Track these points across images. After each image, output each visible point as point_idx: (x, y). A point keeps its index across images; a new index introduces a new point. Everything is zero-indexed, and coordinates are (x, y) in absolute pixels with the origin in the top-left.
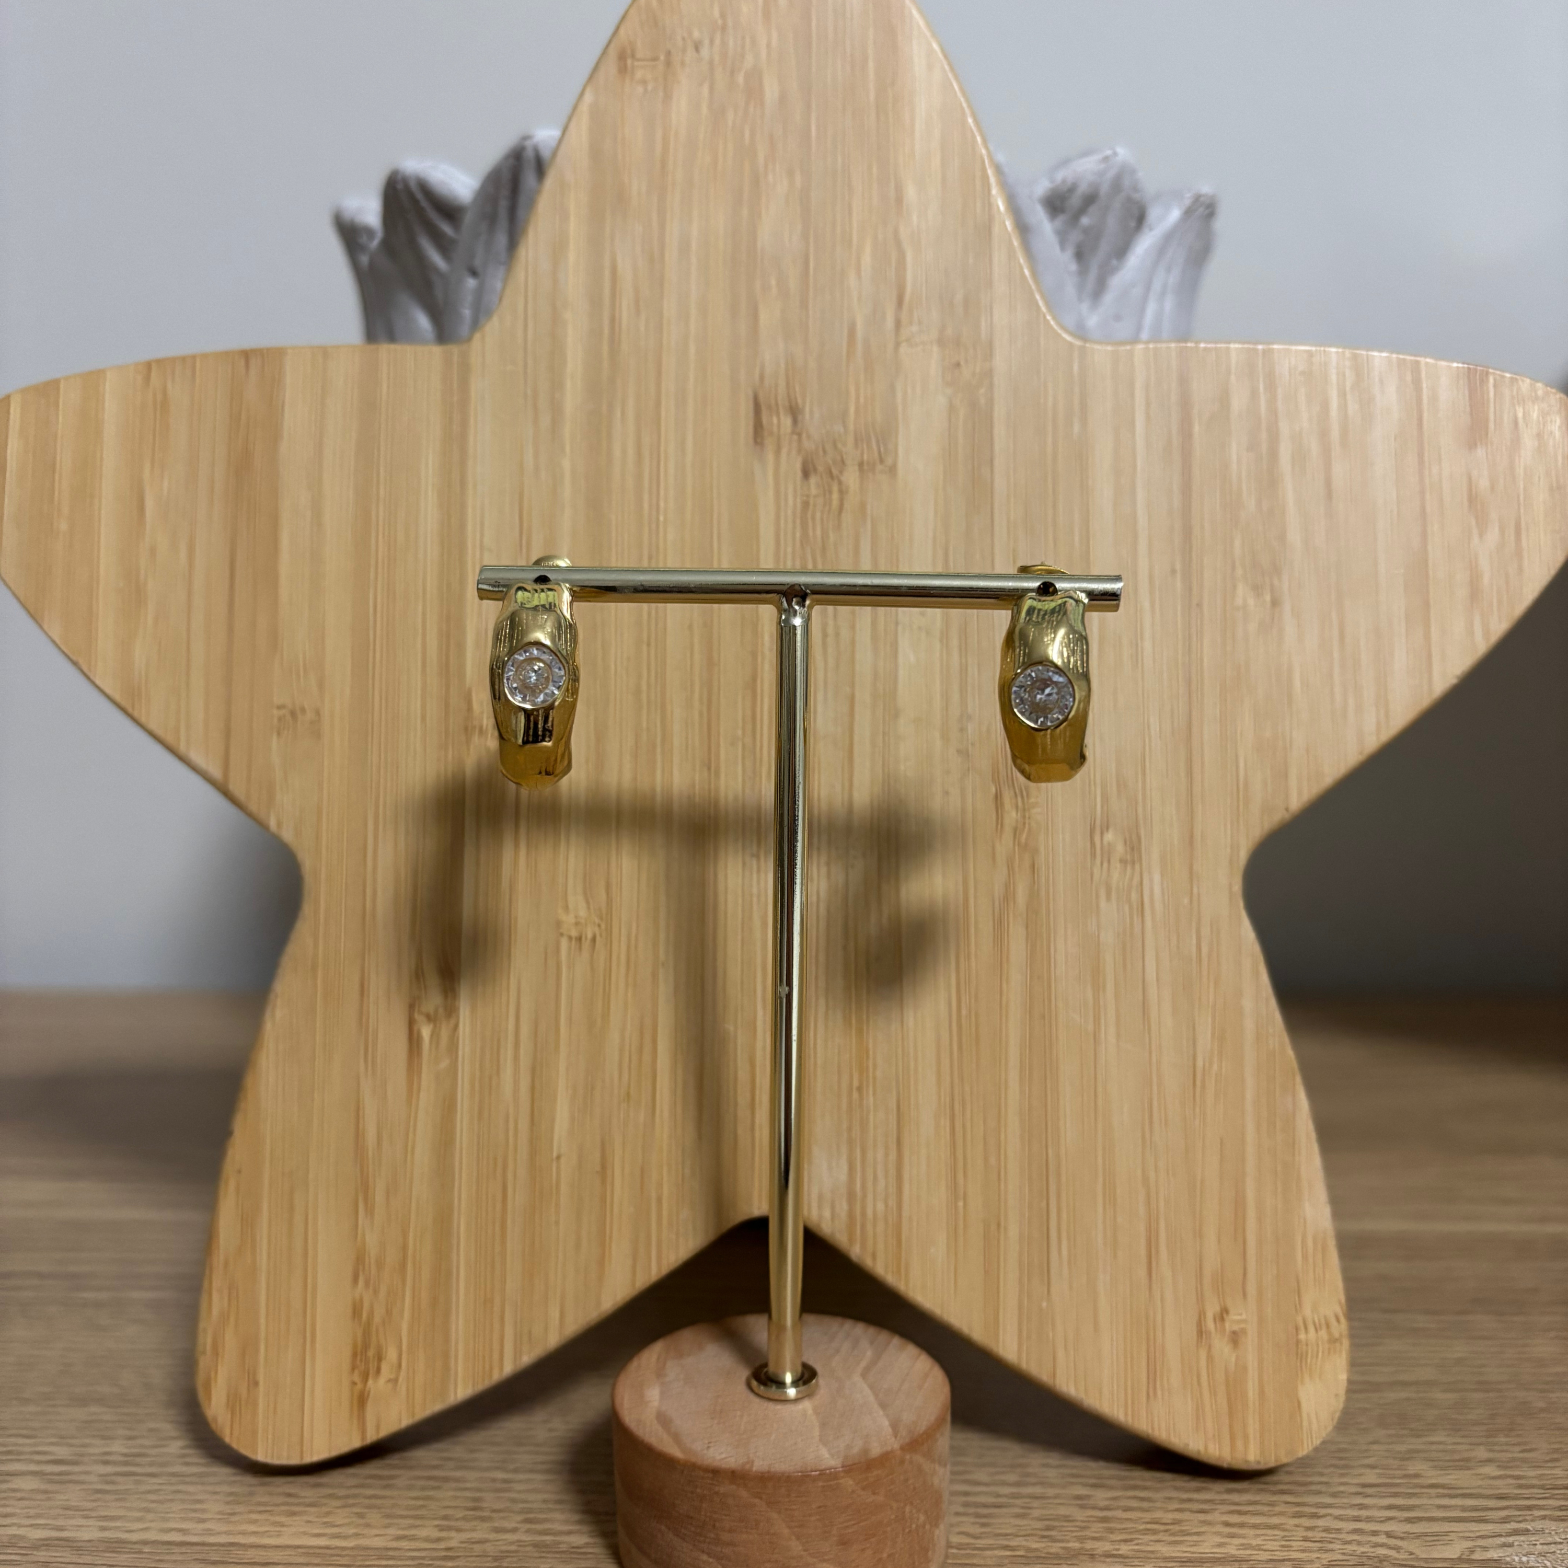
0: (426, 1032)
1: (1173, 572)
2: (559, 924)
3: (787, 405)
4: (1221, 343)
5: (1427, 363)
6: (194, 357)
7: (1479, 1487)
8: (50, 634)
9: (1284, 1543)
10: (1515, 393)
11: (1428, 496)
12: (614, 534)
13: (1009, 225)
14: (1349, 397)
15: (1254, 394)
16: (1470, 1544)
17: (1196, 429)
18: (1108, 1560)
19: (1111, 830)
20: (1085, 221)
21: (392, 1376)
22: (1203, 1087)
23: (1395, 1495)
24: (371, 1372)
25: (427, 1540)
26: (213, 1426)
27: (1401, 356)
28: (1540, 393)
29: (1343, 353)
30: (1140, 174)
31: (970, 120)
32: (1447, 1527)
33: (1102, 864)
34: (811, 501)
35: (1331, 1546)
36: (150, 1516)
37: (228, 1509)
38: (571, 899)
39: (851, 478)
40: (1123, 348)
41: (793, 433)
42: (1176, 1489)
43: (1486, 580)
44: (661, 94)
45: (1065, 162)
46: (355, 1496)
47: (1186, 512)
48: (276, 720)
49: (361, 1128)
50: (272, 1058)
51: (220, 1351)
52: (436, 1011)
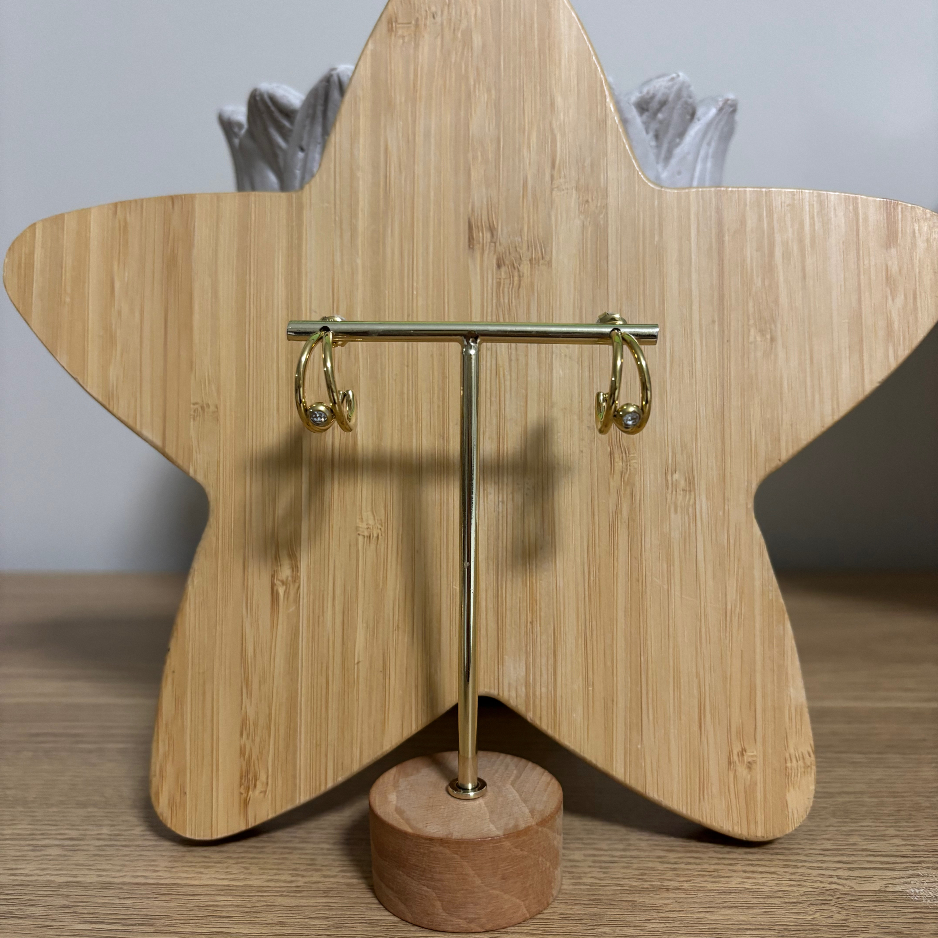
0: (281, 590)
1: (714, 322)
2: (357, 528)
3: (488, 225)
4: (741, 187)
5: (861, 198)
6: (142, 200)
7: (891, 851)
8: (61, 363)
9: (778, 882)
10: (914, 216)
11: (862, 277)
12: (387, 303)
13: (617, 119)
14: (816, 219)
15: (760, 218)
16: (885, 882)
17: (727, 238)
18: (676, 892)
19: (677, 472)
20: (660, 116)
21: (263, 790)
22: (731, 620)
23: (842, 855)
24: (251, 788)
25: (285, 881)
26: (161, 818)
27: (847, 195)
28: (928, 215)
29: (813, 193)
30: (692, 88)
31: (594, 58)
32: (872, 873)
33: (672, 492)
34: (502, 283)
35: (805, 884)
36: (126, 869)
37: (170, 864)
38: (365, 515)
39: (525, 268)
40: (683, 191)
41: (491, 242)
42: (716, 852)
43: (896, 326)
44: (413, 43)
45: (648, 82)
46: (243, 858)
47: (721, 286)
48: (192, 413)
49: (244, 646)
50: (192, 606)
51: (164, 775)
52: (287, 579)
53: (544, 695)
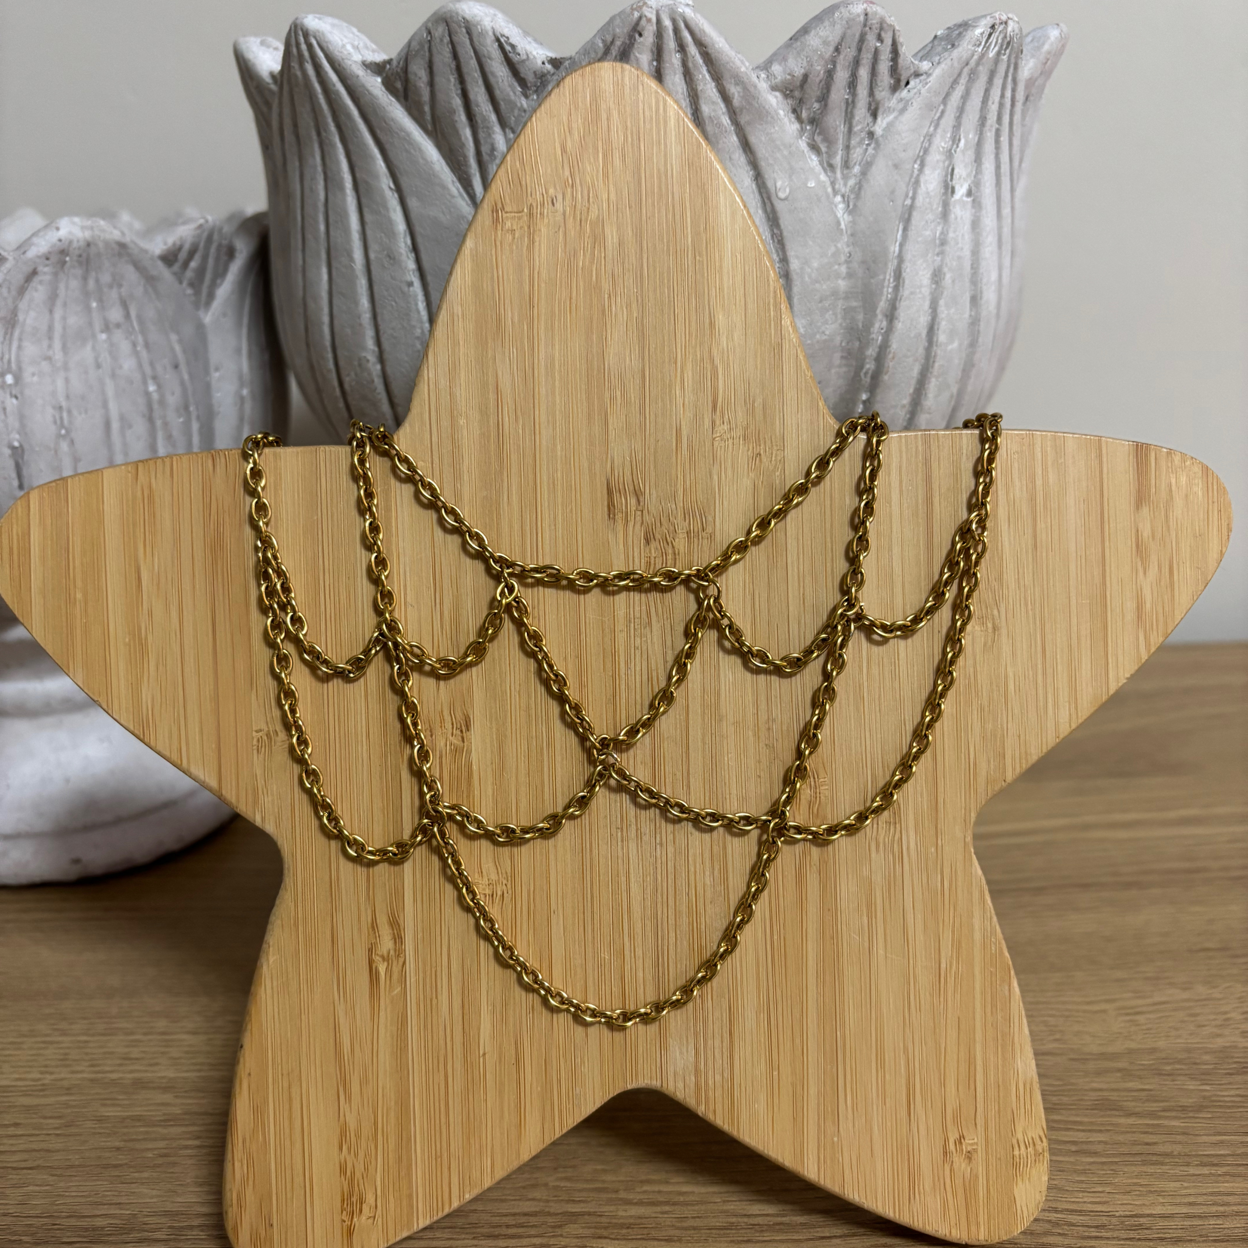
0: (382, 968)
3: (631, 488)
8: (75, 680)
10: (1170, 464)
11: (1107, 544)
14: (1050, 470)
17: (936, 500)
21: (372, 1215)
22: (946, 982)
24: (355, 1213)
33: (873, 825)
34: (652, 562)
38: (485, 867)
39: (681, 542)
41: (637, 510)
43: (1148, 605)
44: (526, 239)
48: (255, 742)
49: (338, 1040)
50: (269, 991)
51: (243, 1204)
52: (389, 953)
53: (717, 1084)
